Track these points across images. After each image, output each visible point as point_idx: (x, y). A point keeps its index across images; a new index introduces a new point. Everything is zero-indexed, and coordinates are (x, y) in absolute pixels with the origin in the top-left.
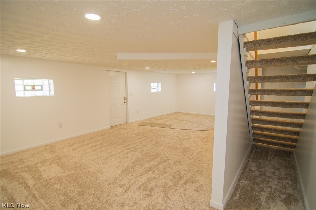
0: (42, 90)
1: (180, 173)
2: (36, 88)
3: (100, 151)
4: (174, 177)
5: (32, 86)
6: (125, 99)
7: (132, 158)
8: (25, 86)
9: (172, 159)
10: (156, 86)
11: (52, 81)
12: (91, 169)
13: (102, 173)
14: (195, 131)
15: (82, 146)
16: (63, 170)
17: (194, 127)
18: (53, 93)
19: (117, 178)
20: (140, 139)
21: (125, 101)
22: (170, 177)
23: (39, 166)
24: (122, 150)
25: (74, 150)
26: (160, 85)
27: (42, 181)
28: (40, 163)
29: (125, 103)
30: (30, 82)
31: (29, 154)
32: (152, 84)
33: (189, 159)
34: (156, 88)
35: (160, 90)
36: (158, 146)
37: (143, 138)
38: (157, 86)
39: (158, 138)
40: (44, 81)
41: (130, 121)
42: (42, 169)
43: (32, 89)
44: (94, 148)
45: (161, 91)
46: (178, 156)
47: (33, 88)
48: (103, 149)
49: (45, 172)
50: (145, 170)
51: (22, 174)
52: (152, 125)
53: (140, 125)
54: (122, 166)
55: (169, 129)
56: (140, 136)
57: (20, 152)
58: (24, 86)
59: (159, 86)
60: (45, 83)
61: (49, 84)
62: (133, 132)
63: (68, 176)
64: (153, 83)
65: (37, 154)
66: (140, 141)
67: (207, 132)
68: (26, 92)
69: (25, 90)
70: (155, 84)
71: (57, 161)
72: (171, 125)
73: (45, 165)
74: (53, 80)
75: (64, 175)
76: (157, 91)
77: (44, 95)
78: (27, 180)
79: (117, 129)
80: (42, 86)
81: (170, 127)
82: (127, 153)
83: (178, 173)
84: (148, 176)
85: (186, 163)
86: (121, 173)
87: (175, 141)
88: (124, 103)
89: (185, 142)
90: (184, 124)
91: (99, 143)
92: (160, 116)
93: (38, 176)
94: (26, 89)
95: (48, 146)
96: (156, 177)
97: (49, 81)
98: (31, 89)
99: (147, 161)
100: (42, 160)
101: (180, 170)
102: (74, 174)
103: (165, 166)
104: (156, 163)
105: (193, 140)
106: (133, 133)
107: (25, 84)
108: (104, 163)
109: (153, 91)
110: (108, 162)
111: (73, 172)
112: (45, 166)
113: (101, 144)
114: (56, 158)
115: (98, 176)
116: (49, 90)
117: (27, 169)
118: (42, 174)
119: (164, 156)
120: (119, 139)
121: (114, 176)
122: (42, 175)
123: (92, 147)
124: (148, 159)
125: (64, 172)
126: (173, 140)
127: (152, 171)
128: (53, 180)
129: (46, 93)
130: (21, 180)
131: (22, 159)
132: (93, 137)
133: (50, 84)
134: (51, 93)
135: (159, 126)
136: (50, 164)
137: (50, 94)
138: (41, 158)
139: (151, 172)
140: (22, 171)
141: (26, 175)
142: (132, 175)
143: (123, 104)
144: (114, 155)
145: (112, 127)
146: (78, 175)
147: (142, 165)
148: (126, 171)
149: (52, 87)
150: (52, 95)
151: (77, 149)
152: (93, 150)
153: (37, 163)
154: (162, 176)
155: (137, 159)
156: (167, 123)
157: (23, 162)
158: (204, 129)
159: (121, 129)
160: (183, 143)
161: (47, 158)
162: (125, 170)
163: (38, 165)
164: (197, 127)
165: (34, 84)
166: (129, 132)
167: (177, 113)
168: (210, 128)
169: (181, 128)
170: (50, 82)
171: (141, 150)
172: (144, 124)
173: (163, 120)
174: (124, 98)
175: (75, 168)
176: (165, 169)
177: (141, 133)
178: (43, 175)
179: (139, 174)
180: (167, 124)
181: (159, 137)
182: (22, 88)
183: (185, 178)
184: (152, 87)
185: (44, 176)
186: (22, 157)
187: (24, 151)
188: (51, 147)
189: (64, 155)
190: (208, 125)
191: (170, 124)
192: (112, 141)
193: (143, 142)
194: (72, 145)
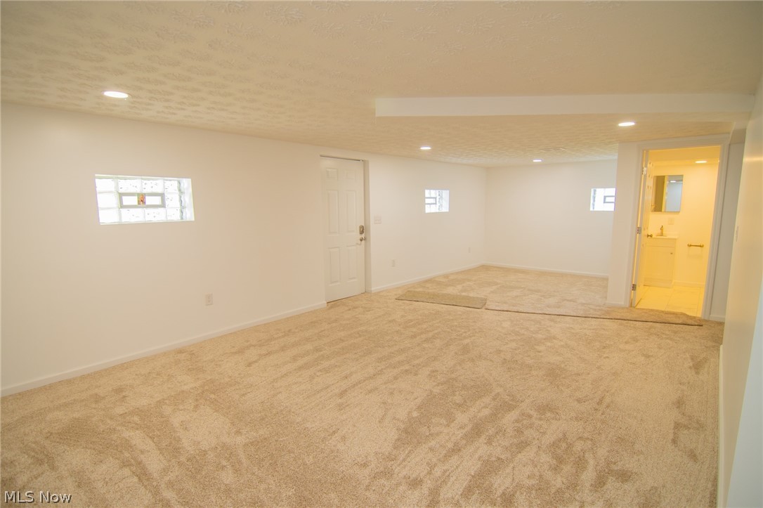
0: (163, 205)
1: (570, 446)
2: (149, 200)
3: (320, 371)
4: (560, 461)
5: (138, 194)
6: (362, 232)
7: (413, 393)
8: (121, 195)
9: (527, 400)
10: (435, 198)
11: (187, 183)
12: (308, 425)
13: (344, 438)
14: (558, 319)
15: (269, 354)
16: (233, 424)
17: (548, 306)
18: (189, 215)
19: (390, 458)
20: (414, 336)
21: (363, 236)
22: (546, 458)
23: (167, 410)
24: (380, 368)
25: (249, 365)
26: (446, 194)
27: (183, 459)
28: (167, 401)
29: (363, 241)
30: (133, 185)
31: (136, 375)
32: (427, 193)
33: (579, 401)
34: (436, 204)
35: (445, 209)
36: (473, 360)
37: (424, 336)
38: (438, 197)
39: (464, 334)
40: (168, 183)
41: (374, 289)
42: (176, 420)
43: (139, 204)
44: (301, 362)
45: (448, 211)
46: (542, 390)
47: (142, 200)
48: (326, 364)
49: (186, 428)
50: (464, 431)
51: (126, 434)
52: (433, 298)
53: (403, 298)
54: (394, 418)
55: (483, 310)
56: (414, 330)
57: (114, 368)
58: (118, 196)
59: (442, 197)
60: (169, 186)
61: (180, 190)
62: (390, 319)
63: (252, 443)
64: (430, 189)
65: (158, 374)
66: (419, 345)
67: (594, 322)
68: (124, 211)
69: (122, 206)
70: (433, 193)
71: (212, 396)
72: (486, 300)
73: (181, 407)
74: (190, 180)
75: (240, 440)
76: (438, 211)
77: (169, 218)
78: (142, 452)
79: (347, 308)
80: (162, 195)
81: (482, 304)
82: (396, 378)
83: (564, 445)
84: (480, 452)
85: (573, 414)
86: (398, 440)
87: (514, 345)
88: (361, 240)
89: (541, 348)
90: (517, 297)
91: (309, 347)
92: (446, 276)
93: (171, 443)
94: (124, 204)
95: (180, 351)
96: (503, 457)
97: (179, 183)
98: (137, 204)
99: (460, 405)
100: (173, 394)
101: (564, 435)
102: (265, 439)
103: (517, 421)
104: (486, 412)
105: (562, 343)
106: (390, 322)
107: (121, 191)
108: (340, 407)
109: (428, 209)
110: (349, 402)
111: (261, 432)
112: (184, 410)
113: (317, 350)
114: (206, 388)
115: (335, 446)
116: (178, 205)
117: (136, 419)
118: (179, 437)
119: (500, 390)
120: (360, 336)
121: (380, 448)
122: (179, 440)
123: (295, 359)
124: (458, 399)
125: (238, 432)
126: (507, 343)
127: (484, 437)
128: (211, 455)
129: (171, 213)
130: (127, 455)
131: (119, 390)
132: (289, 331)
133: (182, 190)
134: (184, 215)
135: (453, 301)
136: (196, 407)
137: (184, 217)
138: (169, 388)
139: (483, 439)
140: (124, 426)
141: (137, 438)
142: (431, 449)
143: (357, 244)
144: (360, 383)
145: (333, 304)
146: (276, 441)
147: (450, 419)
148: (410, 435)
149: (188, 199)
150: (188, 220)
151: (257, 364)
152: (300, 368)
153: (159, 402)
154: (519, 456)
155: (428, 396)
156: (471, 295)
157: (124, 397)
158: (581, 313)
159: (355, 308)
160: (539, 352)
161: (185, 388)
162: (406, 431)
163: (164, 407)
164: (559, 307)
165: (144, 191)
166: (380, 317)
167: (485, 268)
168: (595, 310)
169: (515, 309)
170: (182, 185)
171: (430, 369)
172: (410, 295)
173: (459, 287)
174: (360, 227)
175: (263, 419)
176: (519, 432)
177: (411, 321)
178: (184, 441)
179: (450, 445)
180: (474, 298)
181: (465, 332)
182: (113, 201)
183: (592, 462)
184: (427, 201)
185: (185, 443)
186: (119, 384)
187: (123, 366)
188: (188, 357)
189: (227, 380)
190: (584, 302)
191: (479, 296)
192: (343, 341)
193: (425, 345)
194: (241, 351)
